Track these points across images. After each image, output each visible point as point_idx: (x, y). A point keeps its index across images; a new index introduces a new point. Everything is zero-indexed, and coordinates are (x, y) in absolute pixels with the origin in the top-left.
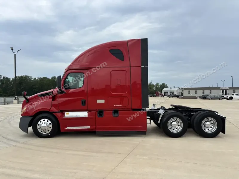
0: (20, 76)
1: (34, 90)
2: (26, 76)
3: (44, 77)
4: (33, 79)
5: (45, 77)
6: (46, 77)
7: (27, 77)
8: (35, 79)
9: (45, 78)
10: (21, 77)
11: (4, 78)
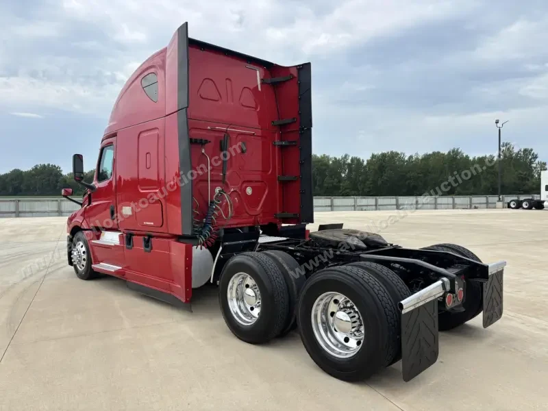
0: (380, 153)
1: (407, 182)
2: (392, 152)
3: (434, 153)
4: (406, 158)
5: (436, 151)
6: (439, 153)
7: (394, 155)
8: (411, 157)
9: (436, 155)
10: (384, 155)
11: (352, 160)
